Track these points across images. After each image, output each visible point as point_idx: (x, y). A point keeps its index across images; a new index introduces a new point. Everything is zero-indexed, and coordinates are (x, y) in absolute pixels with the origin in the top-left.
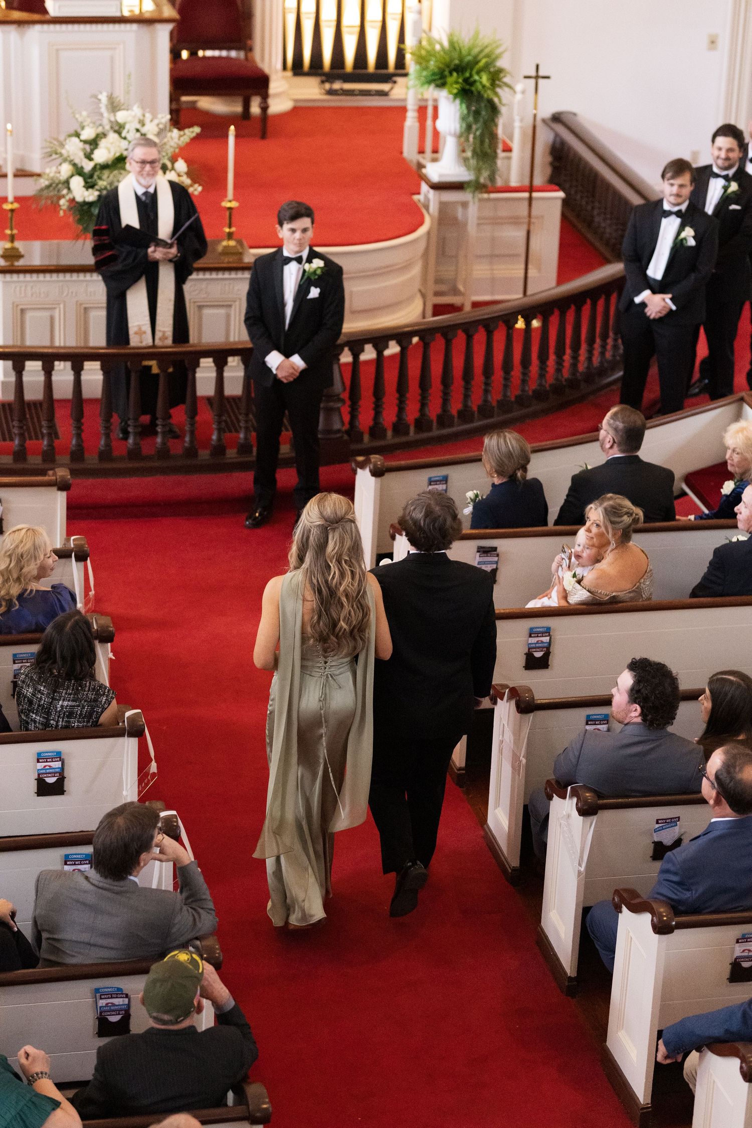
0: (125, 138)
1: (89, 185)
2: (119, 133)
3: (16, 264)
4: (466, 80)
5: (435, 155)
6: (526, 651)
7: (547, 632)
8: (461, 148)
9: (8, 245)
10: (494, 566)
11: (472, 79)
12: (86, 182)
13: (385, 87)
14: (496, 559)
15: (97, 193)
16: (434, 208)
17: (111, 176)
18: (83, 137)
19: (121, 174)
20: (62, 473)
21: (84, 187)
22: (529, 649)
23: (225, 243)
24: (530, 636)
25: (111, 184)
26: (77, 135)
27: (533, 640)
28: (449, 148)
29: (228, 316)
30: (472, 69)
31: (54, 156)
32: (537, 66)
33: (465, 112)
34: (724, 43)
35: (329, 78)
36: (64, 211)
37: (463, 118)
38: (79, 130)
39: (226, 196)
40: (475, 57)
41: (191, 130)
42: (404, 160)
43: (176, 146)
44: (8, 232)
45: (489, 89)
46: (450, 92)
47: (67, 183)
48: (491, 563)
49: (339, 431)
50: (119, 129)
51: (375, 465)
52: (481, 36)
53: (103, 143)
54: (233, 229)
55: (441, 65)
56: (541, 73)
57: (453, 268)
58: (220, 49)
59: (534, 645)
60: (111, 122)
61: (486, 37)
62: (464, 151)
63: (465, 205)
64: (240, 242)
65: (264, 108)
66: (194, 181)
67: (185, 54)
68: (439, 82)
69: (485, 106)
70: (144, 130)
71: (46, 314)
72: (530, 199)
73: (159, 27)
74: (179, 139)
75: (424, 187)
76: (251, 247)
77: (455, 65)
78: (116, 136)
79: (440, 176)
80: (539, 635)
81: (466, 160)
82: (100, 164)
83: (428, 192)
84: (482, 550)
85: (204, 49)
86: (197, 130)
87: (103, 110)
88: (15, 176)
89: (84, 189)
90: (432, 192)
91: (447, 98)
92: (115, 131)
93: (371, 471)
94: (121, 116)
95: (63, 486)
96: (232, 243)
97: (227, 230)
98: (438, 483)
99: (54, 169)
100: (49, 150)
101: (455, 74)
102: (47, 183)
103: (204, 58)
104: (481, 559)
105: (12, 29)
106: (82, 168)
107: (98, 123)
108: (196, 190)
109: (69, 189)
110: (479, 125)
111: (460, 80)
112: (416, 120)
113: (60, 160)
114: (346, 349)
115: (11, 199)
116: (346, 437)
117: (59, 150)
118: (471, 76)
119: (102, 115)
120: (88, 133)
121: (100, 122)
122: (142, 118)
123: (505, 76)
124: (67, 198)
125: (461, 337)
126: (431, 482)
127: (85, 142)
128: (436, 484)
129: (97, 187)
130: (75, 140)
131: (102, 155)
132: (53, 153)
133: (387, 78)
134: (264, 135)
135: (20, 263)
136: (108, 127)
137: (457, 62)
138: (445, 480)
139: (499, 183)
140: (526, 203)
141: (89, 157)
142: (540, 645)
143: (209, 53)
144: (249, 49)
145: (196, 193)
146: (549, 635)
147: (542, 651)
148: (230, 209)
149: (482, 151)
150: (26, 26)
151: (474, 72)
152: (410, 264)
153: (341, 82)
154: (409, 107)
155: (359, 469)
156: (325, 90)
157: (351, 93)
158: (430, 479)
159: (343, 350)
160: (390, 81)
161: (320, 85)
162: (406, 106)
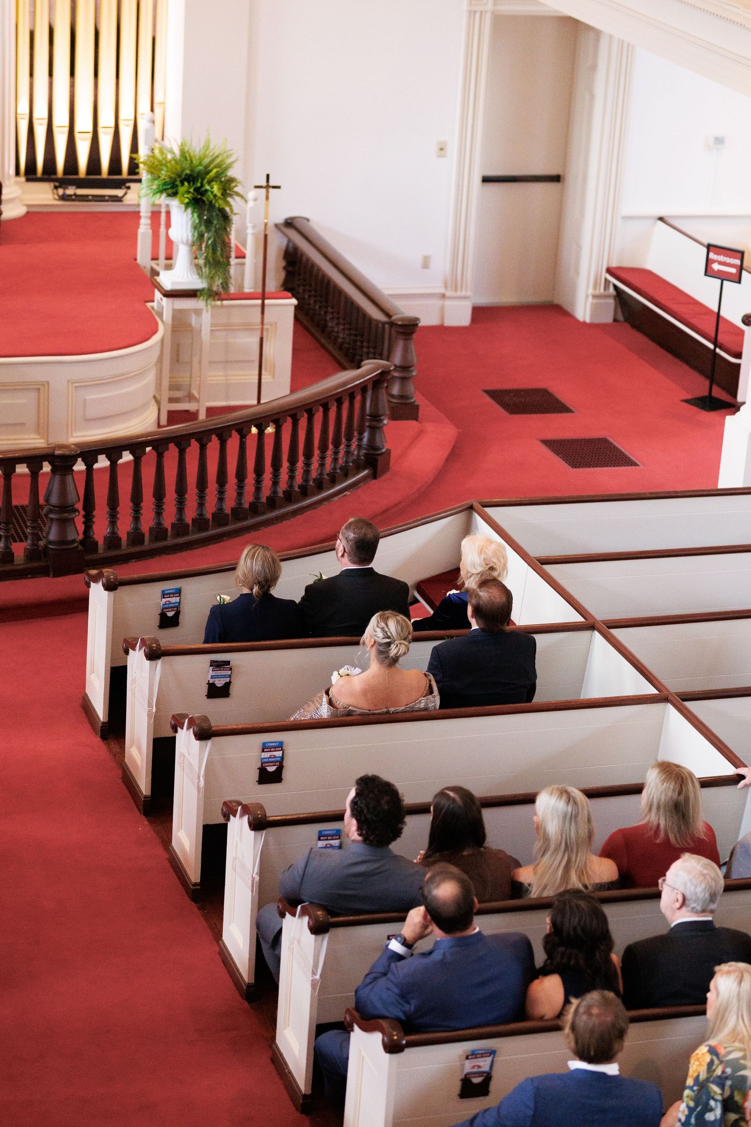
4: (197, 190)
5: (169, 262)
6: (259, 765)
7: (280, 746)
8: (194, 256)
10: (228, 680)
11: (203, 189)
13: (119, 192)
14: (229, 673)
16: (167, 316)
22: (262, 764)
24: (263, 751)
27: (266, 755)
28: (182, 255)
30: (203, 179)
32: (268, 176)
33: (197, 221)
34: (453, 149)
35: (62, 183)
37: (195, 228)
40: (206, 167)
42: (138, 265)
45: (220, 198)
46: (182, 202)
48: (224, 676)
49: (74, 541)
51: (108, 580)
52: (211, 146)
55: (173, 176)
56: (272, 183)
57: (188, 375)
59: (267, 760)
61: (217, 147)
62: (196, 258)
63: (198, 312)
68: (170, 191)
69: (217, 215)
72: (263, 306)
75: (158, 295)
77: (186, 175)
79: (173, 283)
80: (272, 750)
81: (198, 267)
83: (161, 299)
84: (215, 664)
90: (165, 299)
91: (178, 207)
93: (104, 585)
98: (171, 596)
101: (186, 184)
104: (214, 673)
110: (211, 234)
111: (192, 190)
112: (149, 227)
114: (80, 460)
116: (80, 548)
118: (202, 185)
123: (236, 186)
125: (195, 445)
126: (164, 595)
128: (170, 597)
133: (120, 184)
137: (188, 172)
138: (178, 592)
139: (232, 290)
140: (259, 309)
142: (273, 759)
146: (282, 750)
147: (275, 765)
149: (214, 259)
151: (206, 181)
152: (144, 371)
153: (74, 187)
154: (142, 214)
155: (92, 583)
156: (58, 195)
157: (84, 198)
158: (163, 591)
159: (77, 460)
160: (123, 187)
161: (53, 190)
162: (139, 212)
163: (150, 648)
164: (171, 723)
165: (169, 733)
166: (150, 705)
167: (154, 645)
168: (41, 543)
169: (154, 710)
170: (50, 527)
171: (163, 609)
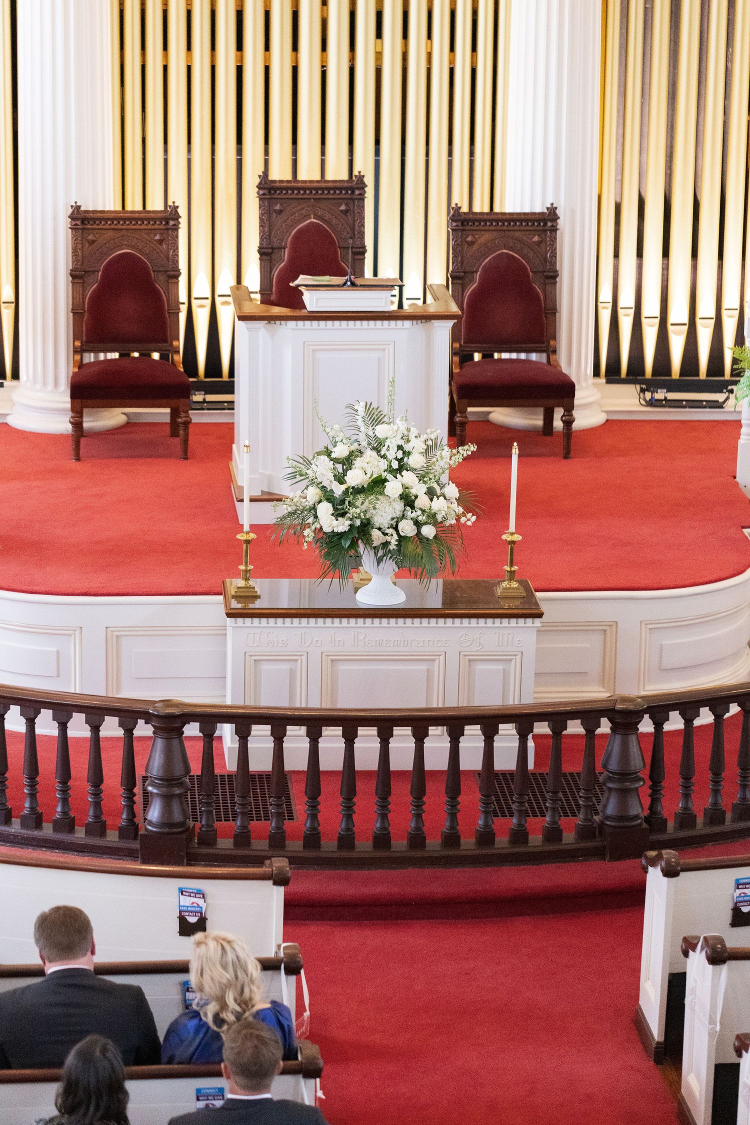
0: (384, 457)
1: (340, 514)
2: (378, 451)
3: (251, 606)
9: (241, 583)
12: (335, 509)
13: (720, 397)
15: (349, 522)
17: (367, 503)
18: (333, 455)
19: (378, 499)
20: (279, 863)
21: (333, 515)
23: (505, 584)
25: (365, 512)
26: (328, 453)
29: (505, 674)
31: (299, 478)
35: (650, 386)
36: (309, 543)
38: (330, 447)
39: (508, 528)
41: (466, 447)
42: (737, 485)
43: (447, 466)
44: (242, 567)
47: (314, 508)
49: (636, 817)
50: (378, 446)
51: (668, 863)
53: (358, 462)
54: (515, 568)
58: (518, 351)
60: (367, 435)
64: (523, 584)
65: (568, 422)
66: (468, 510)
67: (477, 357)
70: (407, 448)
71: (286, 667)
73: (436, 323)
74: (450, 459)
76: (537, 591)
78: (374, 453)
82: (353, 488)
85: (500, 351)
86: (473, 448)
87: (360, 423)
88: (252, 500)
89: (333, 518)
92: (374, 449)
93: (662, 870)
94: (381, 431)
95: (280, 880)
96: (515, 585)
97: (508, 569)
98: (747, 886)
99: (299, 493)
100: (294, 470)
102: (290, 509)
103: (500, 360)
105: (261, 324)
106: (332, 490)
107: (354, 438)
108: (469, 520)
109: (316, 517)
113: (306, 482)
114: (646, 716)
115: (246, 528)
116: (645, 825)
117: (304, 471)
119: (359, 429)
120: (341, 451)
121: (355, 437)
122: (406, 433)
124: (313, 528)
126: (738, 885)
127: (336, 461)
128: (746, 888)
129: (348, 515)
130: (324, 458)
131: (355, 478)
132: (297, 475)
133: (721, 387)
134: (567, 456)
135: (258, 604)
136: (364, 443)
141: (340, 479)
143: (505, 356)
144: (552, 351)
145: (469, 523)
148: (513, 542)
150: (278, 322)
152: (735, 612)
153: (665, 391)
154: (743, 422)
155: (650, 868)
156: (645, 400)
157: (677, 404)
158: (737, 880)
159: (643, 717)
160: (725, 391)
161: (639, 395)
162: (740, 421)
163: (714, 949)
164: (734, 1044)
165: (732, 1058)
166: (712, 1021)
167: (719, 946)
168: (597, 818)
169: (718, 1028)
170: (608, 799)
171: (736, 903)
